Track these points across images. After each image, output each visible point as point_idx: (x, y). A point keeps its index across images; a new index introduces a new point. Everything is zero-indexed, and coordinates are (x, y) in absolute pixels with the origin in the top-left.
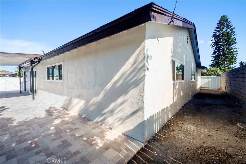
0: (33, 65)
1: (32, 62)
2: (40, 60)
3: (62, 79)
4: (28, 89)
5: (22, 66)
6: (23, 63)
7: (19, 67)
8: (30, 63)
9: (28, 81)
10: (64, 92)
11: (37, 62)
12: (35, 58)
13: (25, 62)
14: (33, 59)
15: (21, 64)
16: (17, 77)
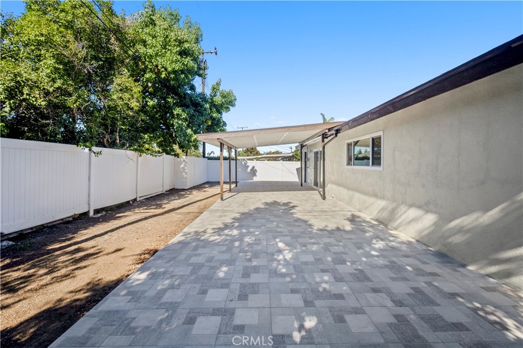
0: (326, 140)
1: (324, 136)
2: (338, 131)
3: (380, 164)
4: (311, 180)
5: (305, 144)
6: (308, 139)
7: (301, 145)
8: (321, 137)
9: (310, 167)
10: (384, 191)
11: (332, 135)
12: (330, 130)
13: (312, 137)
14: (327, 131)
15: (304, 141)
16: (293, 161)
